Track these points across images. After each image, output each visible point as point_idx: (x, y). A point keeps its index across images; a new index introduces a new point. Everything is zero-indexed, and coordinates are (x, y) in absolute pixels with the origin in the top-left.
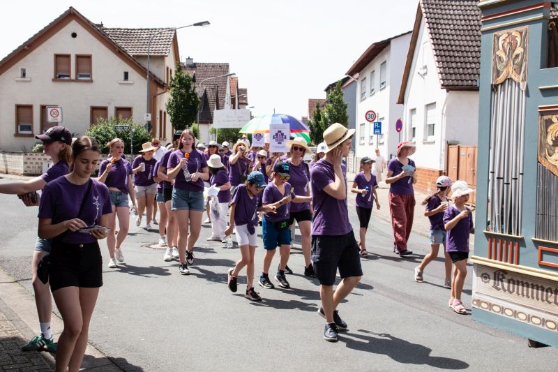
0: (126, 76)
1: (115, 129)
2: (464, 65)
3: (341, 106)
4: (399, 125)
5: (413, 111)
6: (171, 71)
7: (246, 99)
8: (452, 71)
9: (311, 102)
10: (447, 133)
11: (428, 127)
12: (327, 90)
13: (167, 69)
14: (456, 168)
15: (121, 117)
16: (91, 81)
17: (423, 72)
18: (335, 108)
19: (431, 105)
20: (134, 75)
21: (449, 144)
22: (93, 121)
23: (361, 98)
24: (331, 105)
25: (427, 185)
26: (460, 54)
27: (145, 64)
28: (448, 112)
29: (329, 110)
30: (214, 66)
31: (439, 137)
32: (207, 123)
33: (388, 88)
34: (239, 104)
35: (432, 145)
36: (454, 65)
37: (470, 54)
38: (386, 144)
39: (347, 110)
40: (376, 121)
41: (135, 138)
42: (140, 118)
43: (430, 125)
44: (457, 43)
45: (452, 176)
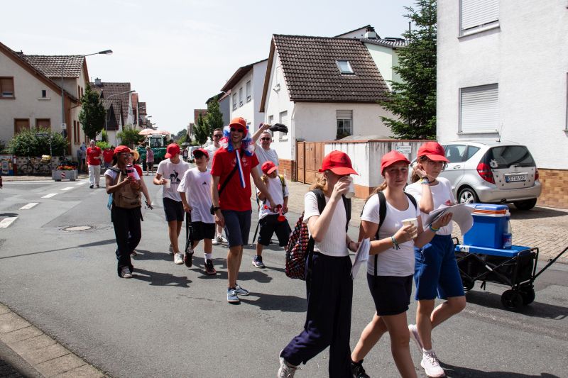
0: (44, 93)
1: (36, 137)
2: (305, 84)
3: (218, 114)
5: (271, 117)
6: (82, 89)
7: (145, 110)
8: (297, 88)
9: (196, 112)
10: (295, 133)
12: (208, 103)
13: (79, 87)
14: (303, 158)
15: (41, 127)
16: (14, 98)
17: (277, 89)
18: (214, 116)
19: (283, 113)
20: (51, 93)
21: (297, 141)
22: (17, 130)
23: (233, 108)
24: (210, 114)
25: (283, 171)
26: (303, 76)
27: (59, 84)
28: (295, 118)
29: (209, 117)
30: (118, 85)
31: (291, 136)
32: (114, 130)
33: (252, 101)
34: (140, 114)
35: (286, 142)
36: (299, 84)
37: (309, 76)
39: (223, 117)
41: (53, 143)
42: (58, 127)
44: (300, 68)
45: (301, 165)
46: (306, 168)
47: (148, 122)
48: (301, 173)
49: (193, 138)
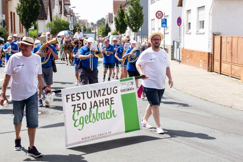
3: (139, 8)
4: (179, 21)
5: (189, 11)
9: (115, 2)
10: (212, 27)
11: (199, 22)
14: (219, 51)
18: (135, 9)
19: (201, 8)
21: (214, 35)
23: (152, 2)
24: (131, 7)
25: (199, 62)
28: (213, 13)
29: (130, 10)
31: (208, 30)
32: (43, 19)
34: (65, 4)
35: (203, 35)
38: (170, 33)
39: (143, 10)
40: (163, 18)
43: (200, 21)
45: (217, 57)
46: (222, 60)
47: (71, 11)
48: (217, 64)
49: (113, 27)
